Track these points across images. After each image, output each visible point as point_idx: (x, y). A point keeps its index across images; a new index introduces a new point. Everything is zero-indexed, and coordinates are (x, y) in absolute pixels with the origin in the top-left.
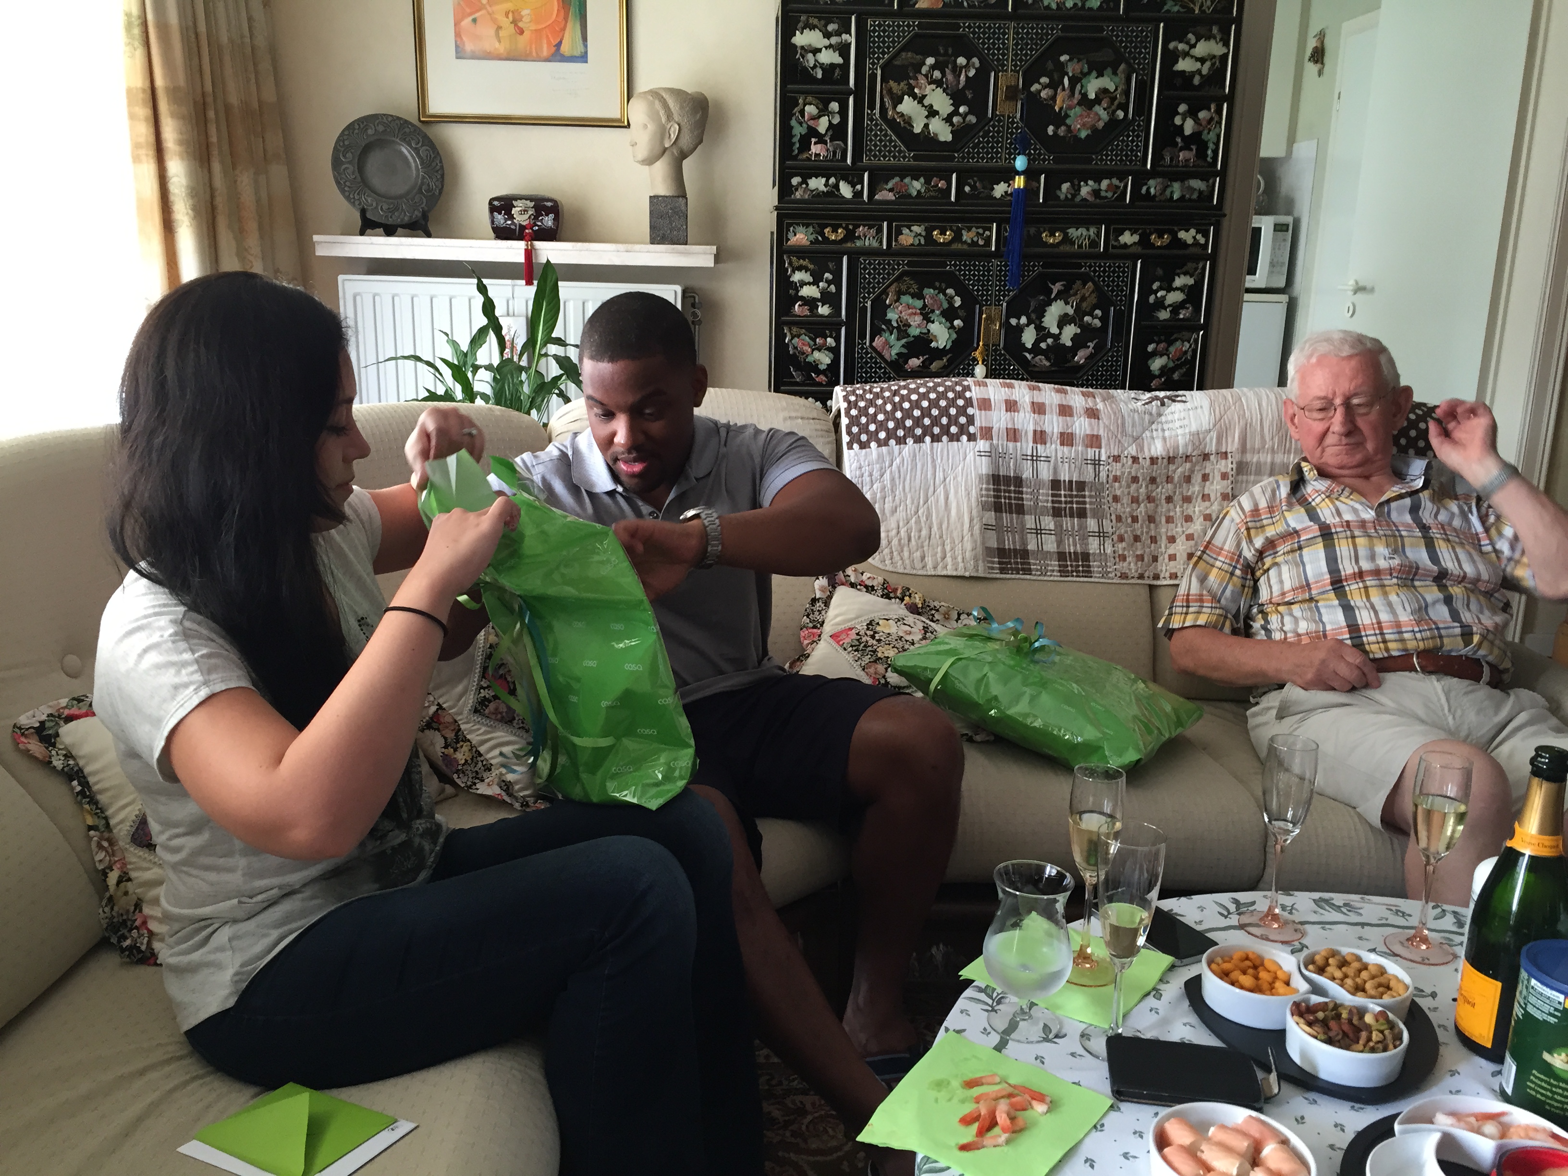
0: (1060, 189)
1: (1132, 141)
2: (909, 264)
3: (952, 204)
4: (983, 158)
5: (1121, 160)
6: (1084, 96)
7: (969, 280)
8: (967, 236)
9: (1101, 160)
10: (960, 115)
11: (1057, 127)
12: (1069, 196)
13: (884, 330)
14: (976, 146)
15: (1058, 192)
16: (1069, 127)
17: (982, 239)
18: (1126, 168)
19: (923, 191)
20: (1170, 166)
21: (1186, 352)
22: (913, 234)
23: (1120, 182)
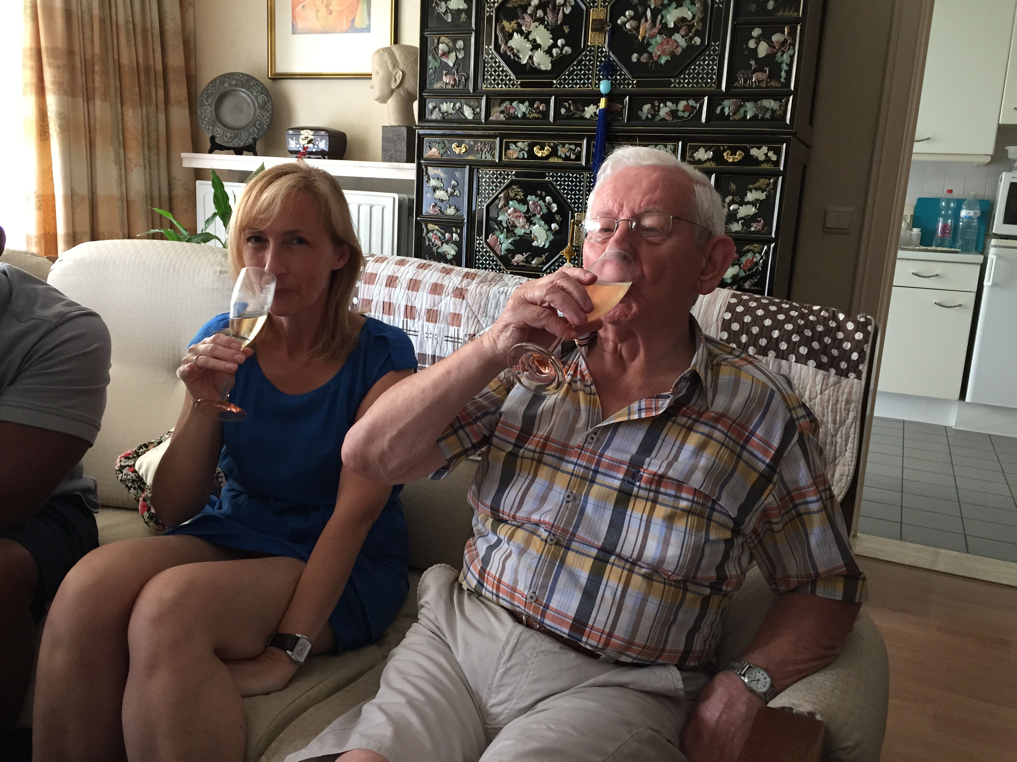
0: (642, 111)
1: (708, 65)
2: (516, 175)
3: (550, 124)
4: (576, 84)
5: (697, 83)
6: (664, 25)
7: (564, 189)
8: (561, 151)
9: (679, 83)
10: (559, 47)
11: (640, 55)
12: (650, 116)
13: (496, 229)
14: (571, 73)
15: (640, 112)
16: (650, 54)
17: (574, 154)
18: (701, 89)
19: (527, 113)
20: (744, 87)
21: (757, 264)
22: (518, 150)
23: (696, 103)
